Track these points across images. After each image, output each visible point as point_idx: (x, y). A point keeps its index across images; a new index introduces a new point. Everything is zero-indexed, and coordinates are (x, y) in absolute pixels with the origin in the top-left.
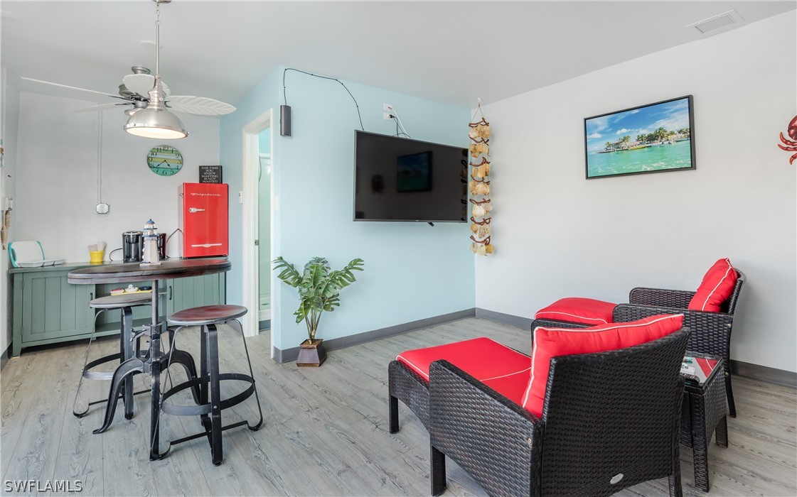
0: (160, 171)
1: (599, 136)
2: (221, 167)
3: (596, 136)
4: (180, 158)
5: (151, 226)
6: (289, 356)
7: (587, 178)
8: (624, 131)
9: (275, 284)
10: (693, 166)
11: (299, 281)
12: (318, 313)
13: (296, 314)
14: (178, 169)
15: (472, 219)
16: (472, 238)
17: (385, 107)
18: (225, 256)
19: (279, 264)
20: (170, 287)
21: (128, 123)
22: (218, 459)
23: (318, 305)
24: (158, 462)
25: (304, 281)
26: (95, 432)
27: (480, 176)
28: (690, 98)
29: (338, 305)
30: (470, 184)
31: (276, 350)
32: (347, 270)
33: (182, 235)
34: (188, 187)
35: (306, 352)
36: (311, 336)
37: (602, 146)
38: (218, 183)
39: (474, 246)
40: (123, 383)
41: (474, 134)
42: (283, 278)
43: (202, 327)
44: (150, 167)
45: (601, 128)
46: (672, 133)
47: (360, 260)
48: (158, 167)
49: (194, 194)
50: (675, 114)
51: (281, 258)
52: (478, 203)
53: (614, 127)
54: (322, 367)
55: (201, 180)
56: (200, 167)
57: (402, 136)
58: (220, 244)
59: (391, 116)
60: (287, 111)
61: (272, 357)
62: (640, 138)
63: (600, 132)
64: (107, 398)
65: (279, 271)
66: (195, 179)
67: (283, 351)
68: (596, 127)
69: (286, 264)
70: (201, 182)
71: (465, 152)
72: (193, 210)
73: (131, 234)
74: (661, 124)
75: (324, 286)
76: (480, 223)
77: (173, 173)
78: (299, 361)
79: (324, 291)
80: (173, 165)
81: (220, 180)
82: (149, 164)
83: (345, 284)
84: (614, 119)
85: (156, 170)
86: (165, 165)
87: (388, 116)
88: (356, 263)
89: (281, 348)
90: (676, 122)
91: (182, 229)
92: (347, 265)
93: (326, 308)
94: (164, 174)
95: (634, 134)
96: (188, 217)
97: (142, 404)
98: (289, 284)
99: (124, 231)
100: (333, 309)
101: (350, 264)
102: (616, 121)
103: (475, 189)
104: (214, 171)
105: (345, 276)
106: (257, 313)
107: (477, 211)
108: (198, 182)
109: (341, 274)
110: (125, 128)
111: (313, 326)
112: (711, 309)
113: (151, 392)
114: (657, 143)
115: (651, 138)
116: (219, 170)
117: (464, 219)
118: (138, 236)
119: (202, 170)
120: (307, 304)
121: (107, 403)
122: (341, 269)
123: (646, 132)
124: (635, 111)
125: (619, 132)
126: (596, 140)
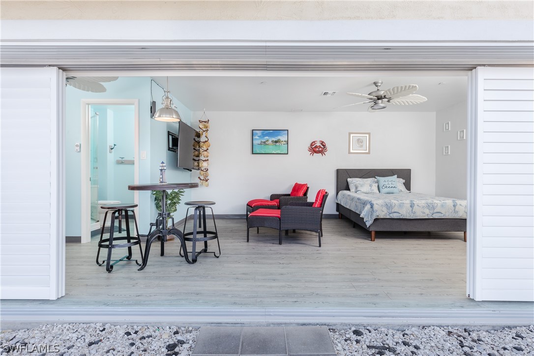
1: (258, 138)
3: (257, 137)
7: (253, 154)
8: (267, 137)
10: (288, 154)
16: (199, 178)
27: (205, 147)
28: (288, 131)
37: (259, 142)
46: (282, 142)
50: (283, 135)
52: (204, 161)
53: (264, 135)
62: (272, 141)
63: (258, 136)
68: (257, 134)
74: (279, 137)
76: (203, 171)
90: (283, 138)
95: (271, 139)
102: (264, 133)
107: (204, 165)
114: (278, 144)
115: (276, 142)
123: (274, 139)
124: (271, 131)
125: (265, 138)
126: (256, 139)
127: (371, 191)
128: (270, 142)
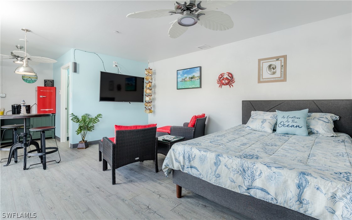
0: (28, 81)
2: (53, 81)
4: (36, 77)
5: (24, 102)
6: (75, 146)
7: (177, 89)
8: (186, 75)
9: (71, 122)
10: (201, 87)
11: (78, 121)
12: (86, 132)
13: (76, 131)
14: (35, 81)
15: (145, 101)
16: (145, 108)
17: (114, 62)
18: (55, 114)
19: (71, 115)
20: (32, 125)
21: (15, 70)
22: (45, 168)
23: (85, 129)
24: (26, 170)
25: (80, 121)
26: (4, 166)
27: (148, 87)
28: (200, 67)
29: (94, 129)
30: (145, 89)
31: (71, 144)
32: (96, 118)
33: (37, 106)
34: (39, 88)
35: (81, 144)
36: (83, 139)
37: (181, 79)
38: (52, 86)
39: (146, 111)
40: (14, 151)
41: (146, 73)
42: (72, 120)
43: (41, 131)
44: (24, 80)
45: (181, 74)
46: (196, 77)
47: (101, 114)
48: (27, 80)
49: (42, 91)
50: (197, 71)
51: (73, 114)
52: (147, 96)
53: (184, 74)
54: (86, 149)
55: (45, 85)
56: (45, 80)
57: (120, 73)
58: (53, 109)
59: (116, 66)
60: (75, 64)
61: (70, 147)
63: (181, 75)
64: (8, 157)
65: (72, 118)
66: (42, 85)
67: (73, 145)
69: (74, 115)
70: (45, 86)
71: (143, 78)
72: (41, 97)
73: (15, 105)
74: (194, 74)
75: (88, 123)
76: (147, 103)
77: (33, 82)
78: (78, 147)
79: (88, 124)
80: (33, 79)
81: (53, 85)
82: (23, 79)
83: (96, 122)
84: (184, 71)
85: (26, 81)
86: (30, 79)
87: (115, 66)
88: (99, 115)
89: (72, 144)
90: (197, 74)
91: (37, 104)
92: (96, 116)
93: (89, 130)
94: (29, 82)
95: (188, 76)
96: (39, 99)
97: (20, 159)
98: (75, 122)
99: (13, 104)
100: (91, 131)
101: (97, 116)
102: (184, 72)
103: (146, 91)
104: (51, 82)
105: (96, 120)
106: (66, 134)
107: (147, 99)
108: (44, 86)
109: (94, 119)
110: (14, 72)
111: (84, 137)
112: (191, 126)
113: (23, 156)
114: (193, 80)
115: (192, 78)
116: (52, 82)
117: (143, 101)
118: (18, 106)
119: (45, 81)
120: (81, 128)
121: (8, 159)
122: (94, 117)
123: (191, 76)
124: (189, 70)
125: (185, 75)
126: (179, 77)
127: (261, 129)
128: (188, 79)
